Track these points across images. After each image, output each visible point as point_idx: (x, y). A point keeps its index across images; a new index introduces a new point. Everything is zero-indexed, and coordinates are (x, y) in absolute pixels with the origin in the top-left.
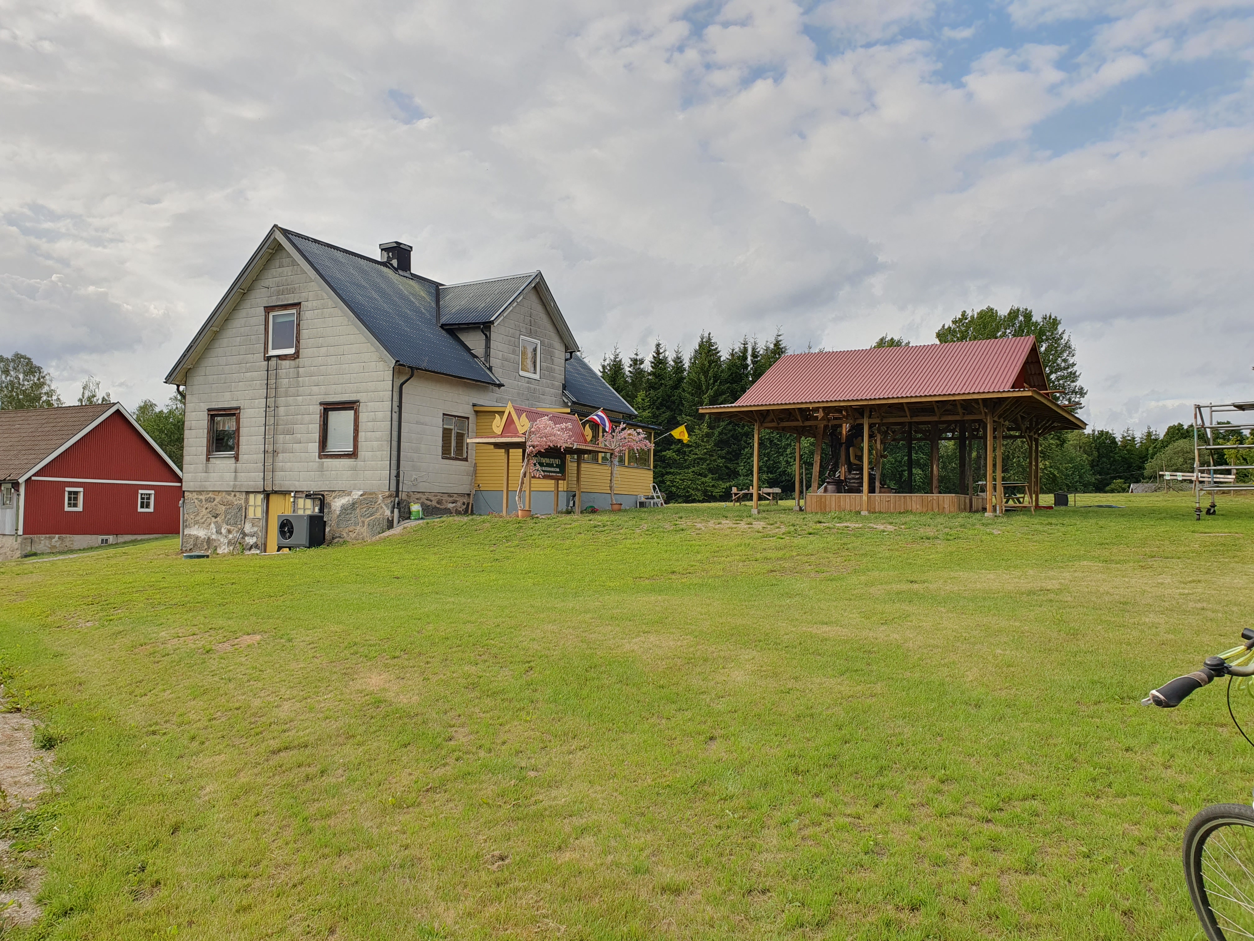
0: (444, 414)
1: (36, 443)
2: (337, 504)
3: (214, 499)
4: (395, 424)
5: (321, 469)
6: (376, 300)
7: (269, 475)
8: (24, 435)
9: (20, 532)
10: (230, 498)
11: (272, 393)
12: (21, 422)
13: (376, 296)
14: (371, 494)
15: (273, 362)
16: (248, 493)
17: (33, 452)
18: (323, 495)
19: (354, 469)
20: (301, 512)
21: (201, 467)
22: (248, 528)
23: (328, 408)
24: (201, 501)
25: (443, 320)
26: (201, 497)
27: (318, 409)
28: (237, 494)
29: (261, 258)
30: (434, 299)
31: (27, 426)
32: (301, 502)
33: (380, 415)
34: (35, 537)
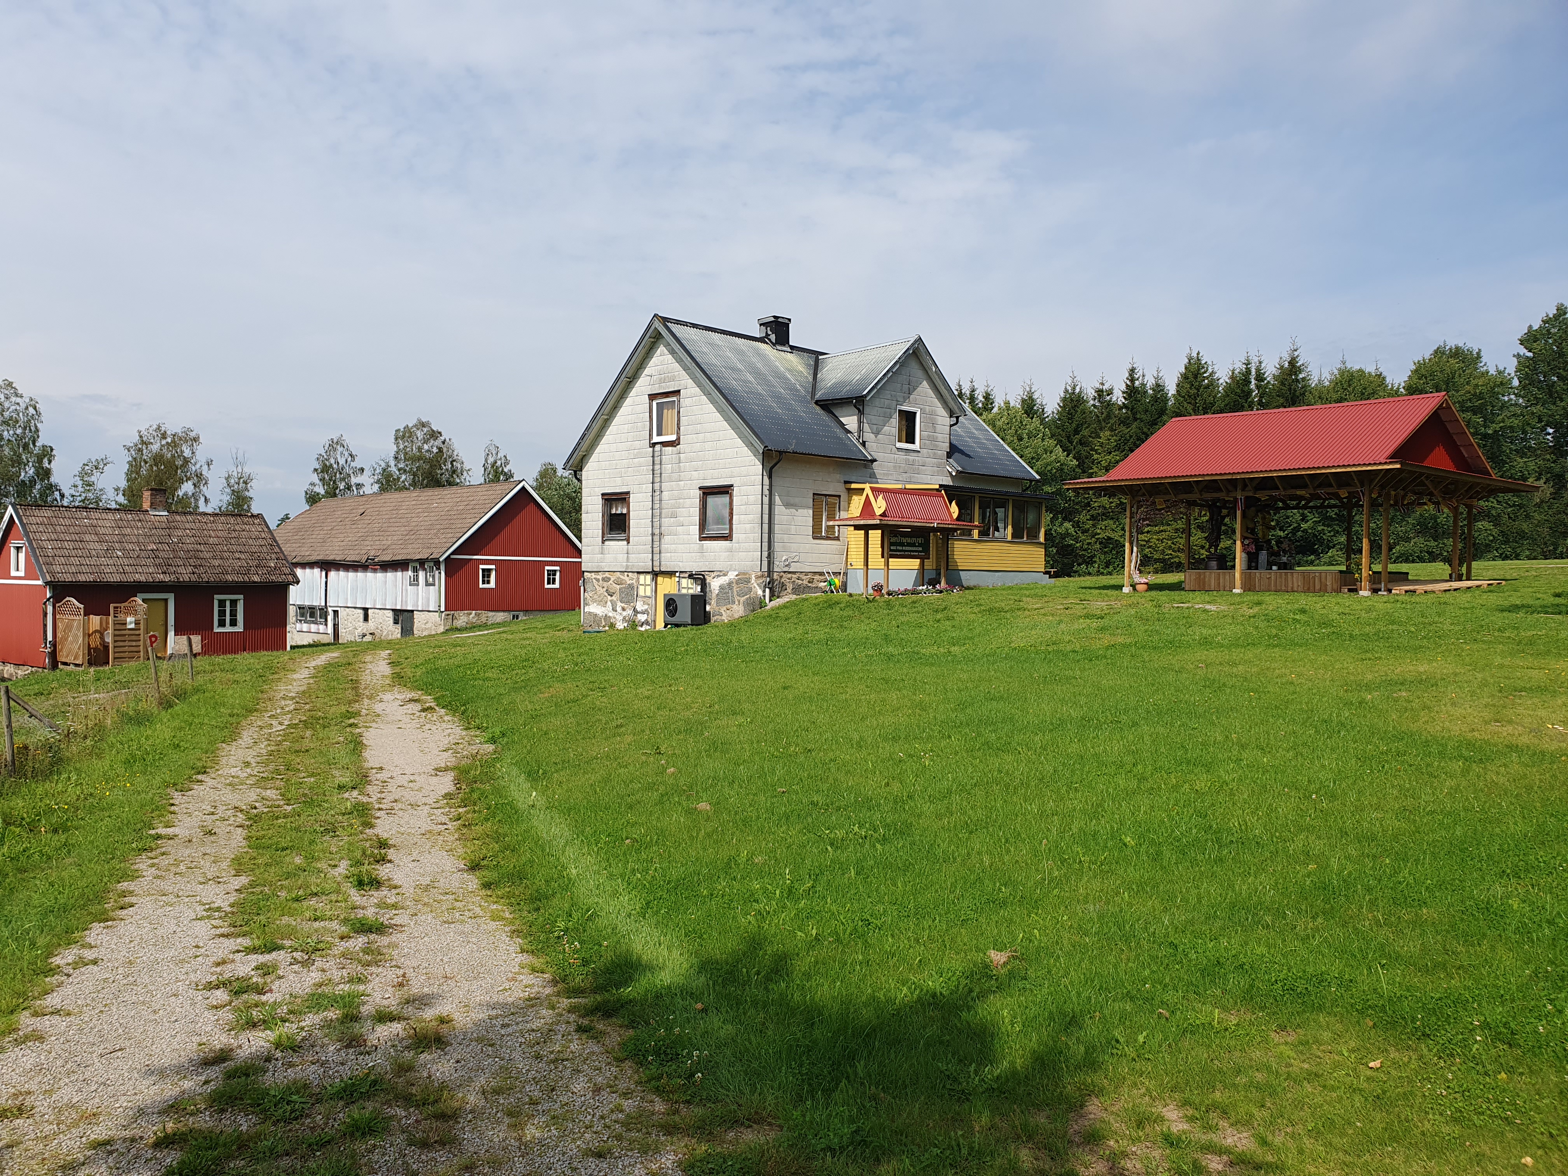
0: (814, 494)
1: (452, 521)
2: (715, 584)
3: (610, 579)
4: (766, 507)
5: (702, 551)
6: (750, 382)
7: (656, 557)
8: (443, 513)
9: (443, 609)
10: (624, 577)
11: (657, 479)
12: (438, 501)
13: (750, 378)
14: (744, 574)
15: (658, 447)
16: (638, 573)
17: (450, 531)
18: (703, 575)
19: (730, 550)
20: (684, 591)
21: (597, 549)
22: (639, 607)
23: (708, 492)
24: (598, 580)
25: (818, 396)
26: (598, 577)
27: (698, 493)
28: (630, 574)
29: (644, 347)
30: (812, 372)
31: (443, 505)
32: (684, 582)
33: (752, 498)
34: (456, 613)
